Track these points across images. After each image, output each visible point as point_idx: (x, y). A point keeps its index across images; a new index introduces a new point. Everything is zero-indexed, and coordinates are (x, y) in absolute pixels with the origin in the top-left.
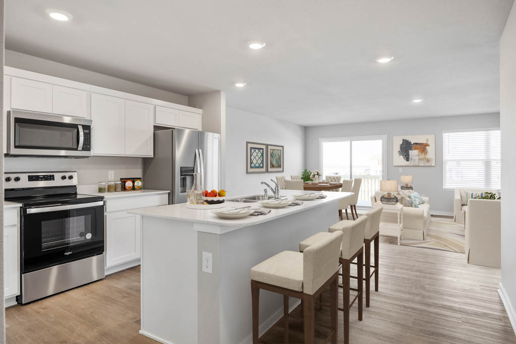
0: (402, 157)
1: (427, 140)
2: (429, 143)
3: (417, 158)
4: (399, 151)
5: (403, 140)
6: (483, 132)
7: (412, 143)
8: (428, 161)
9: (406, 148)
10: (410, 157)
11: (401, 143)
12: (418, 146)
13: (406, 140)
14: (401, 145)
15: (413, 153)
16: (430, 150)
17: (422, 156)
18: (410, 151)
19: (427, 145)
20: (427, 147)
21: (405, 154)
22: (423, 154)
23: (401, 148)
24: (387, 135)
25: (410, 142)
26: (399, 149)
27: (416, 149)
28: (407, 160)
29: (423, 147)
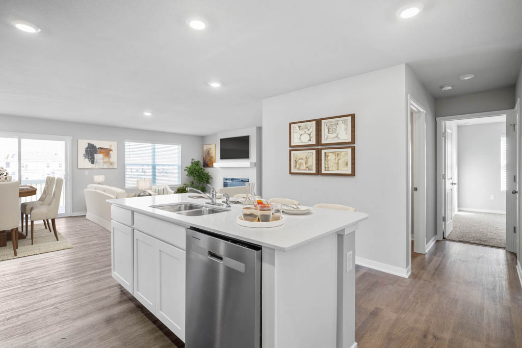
0: (87, 160)
1: (111, 146)
2: (112, 149)
3: (101, 161)
4: (84, 154)
5: (89, 144)
6: (151, 144)
7: (97, 147)
8: (111, 164)
9: (91, 152)
10: (95, 160)
11: (87, 147)
12: (102, 151)
13: (91, 144)
14: (86, 148)
15: (98, 157)
16: (114, 154)
17: (106, 160)
18: (95, 155)
19: (110, 150)
20: (111, 152)
21: (90, 157)
22: (107, 158)
23: (86, 151)
24: (71, 137)
25: (95, 147)
26: (84, 152)
27: (100, 153)
28: (93, 163)
29: (107, 152)
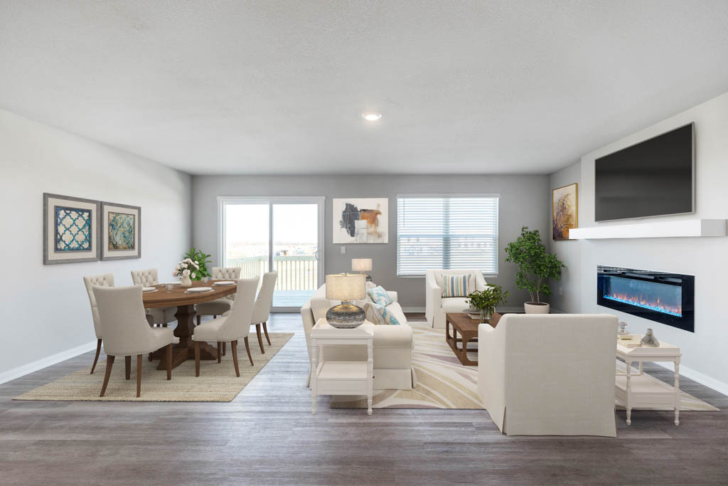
0: (344, 230)
1: (379, 205)
2: (380, 210)
3: (365, 231)
4: (341, 222)
5: (347, 205)
6: (442, 199)
7: (359, 210)
8: (380, 236)
9: (351, 216)
10: (356, 230)
11: (344, 209)
12: (366, 214)
13: (350, 205)
14: (344, 212)
15: (361, 224)
16: (383, 220)
17: (372, 229)
18: (356, 221)
19: (378, 213)
20: (379, 216)
21: (349, 225)
22: (373, 225)
23: (344, 216)
24: (324, 198)
25: (356, 208)
26: (341, 219)
27: (363, 218)
28: (352, 234)
29: (372, 216)
